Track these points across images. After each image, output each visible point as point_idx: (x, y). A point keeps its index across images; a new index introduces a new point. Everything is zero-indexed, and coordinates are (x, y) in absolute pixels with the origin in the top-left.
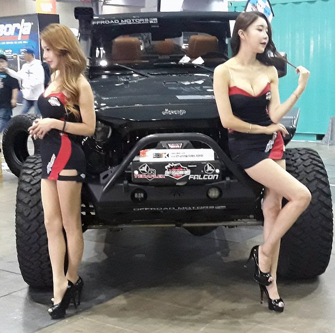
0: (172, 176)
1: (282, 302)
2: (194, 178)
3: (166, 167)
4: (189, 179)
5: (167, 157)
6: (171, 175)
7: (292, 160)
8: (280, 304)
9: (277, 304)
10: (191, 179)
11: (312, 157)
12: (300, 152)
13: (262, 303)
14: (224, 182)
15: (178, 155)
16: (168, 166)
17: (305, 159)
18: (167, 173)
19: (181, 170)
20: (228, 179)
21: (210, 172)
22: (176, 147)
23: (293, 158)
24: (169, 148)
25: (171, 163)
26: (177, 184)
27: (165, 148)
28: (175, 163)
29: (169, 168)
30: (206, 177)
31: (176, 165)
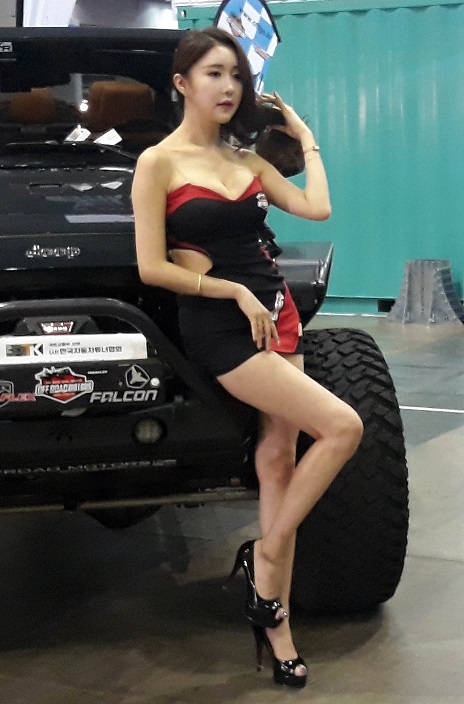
0: (51, 395)
1: (302, 666)
2: (103, 400)
3: (37, 377)
4: (92, 401)
5: (38, 352)
6: (49, 394)
7: (319, 355)
8: (299, 670)
9: (292, 671)
10: (95, 401)
11: (362, 347)
12: (336, 338)
13: (259, 670)
14: (170, 406)
15: (63, 347)
16: (43, 373)
17: (346, 351)
18: (40, 390)
19: (73, 381)
20: (179, 399)
21: (137, 384)
22: (60, 329)
23: (321, 352)
24: (44, 333)
25: (49, 366)
26: (63, 414)
27: (34, 334)
28: (58, 365)
29: (44, 379)
30: (129, 396)
31: (59, 370)
